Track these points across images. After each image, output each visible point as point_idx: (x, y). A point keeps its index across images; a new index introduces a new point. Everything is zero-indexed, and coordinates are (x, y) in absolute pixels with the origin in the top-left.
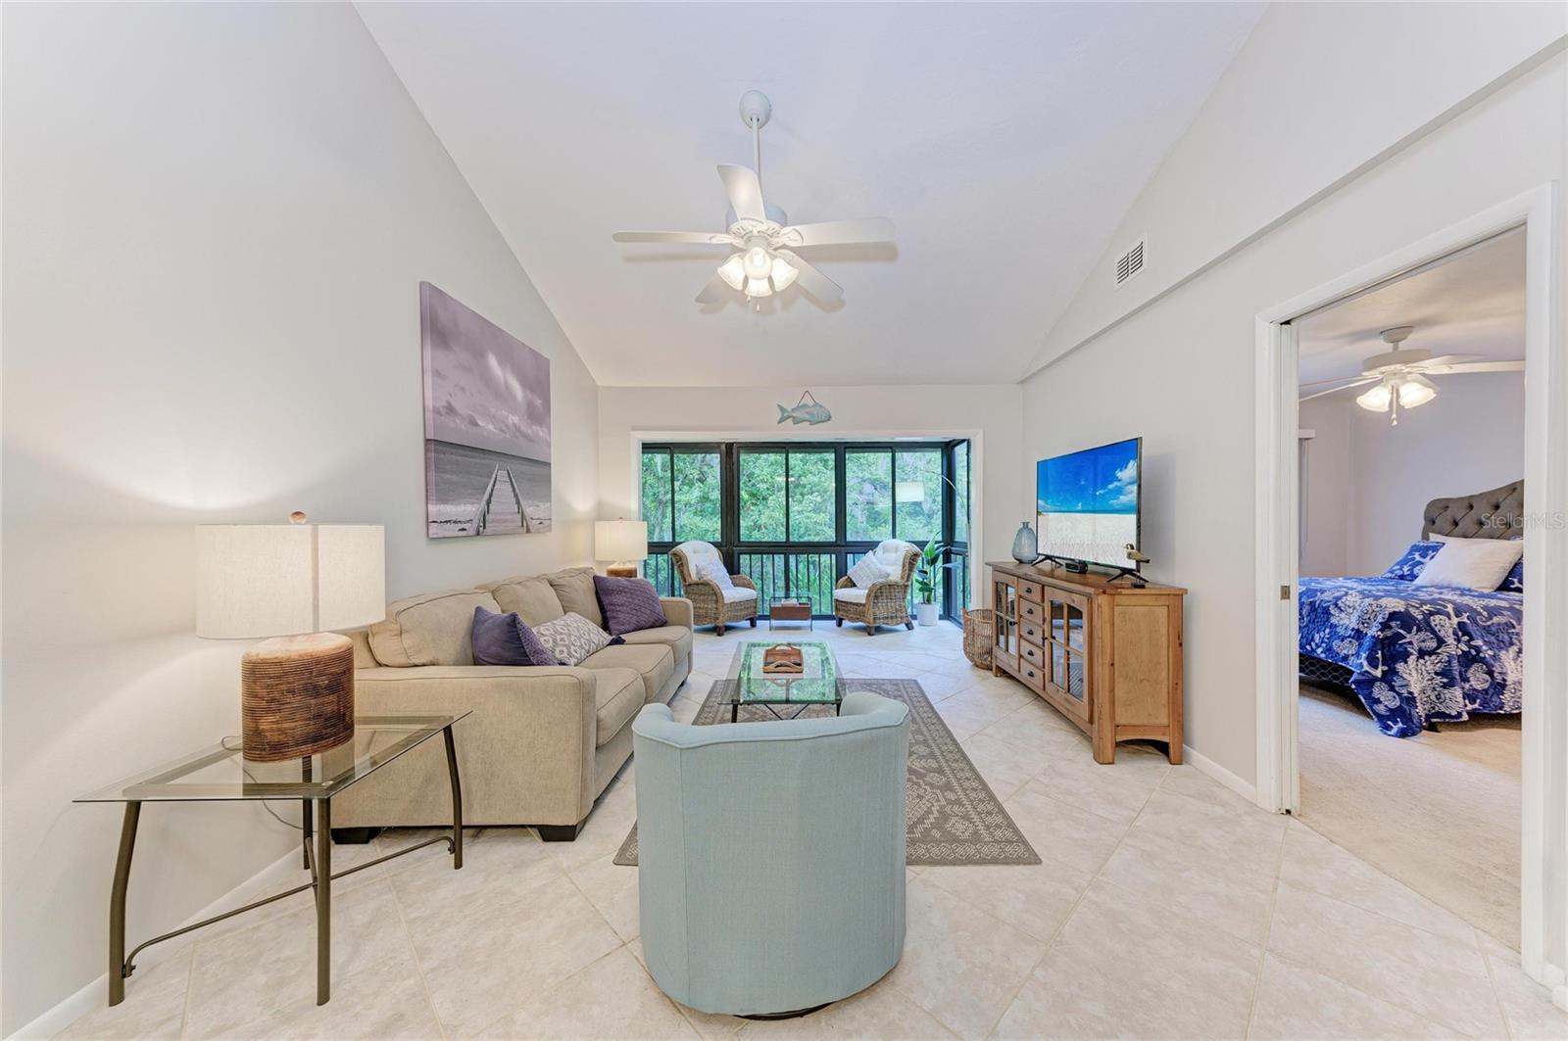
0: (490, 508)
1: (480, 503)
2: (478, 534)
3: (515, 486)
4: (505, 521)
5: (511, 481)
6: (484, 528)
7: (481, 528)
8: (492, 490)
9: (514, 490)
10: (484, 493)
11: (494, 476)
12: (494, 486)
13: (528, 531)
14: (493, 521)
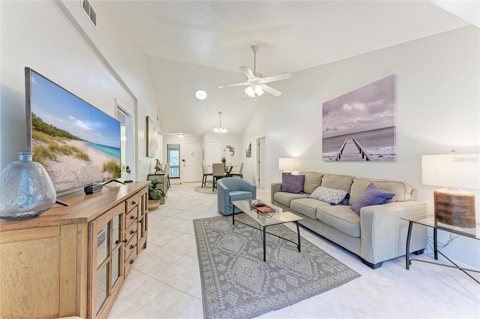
0: (343, 152)
1: (338, 152)
2: (337, 160)
3: (358, 143)
4: (351, 156)
5: (355, 142)
6: (340, 158)
7: (339, 158)
8: (344, 147)
9: (357, 145)
10: (340, 148)
11: (345, 143)
12: (345, 145)
13: (367, 159)
14: (344, 156)
